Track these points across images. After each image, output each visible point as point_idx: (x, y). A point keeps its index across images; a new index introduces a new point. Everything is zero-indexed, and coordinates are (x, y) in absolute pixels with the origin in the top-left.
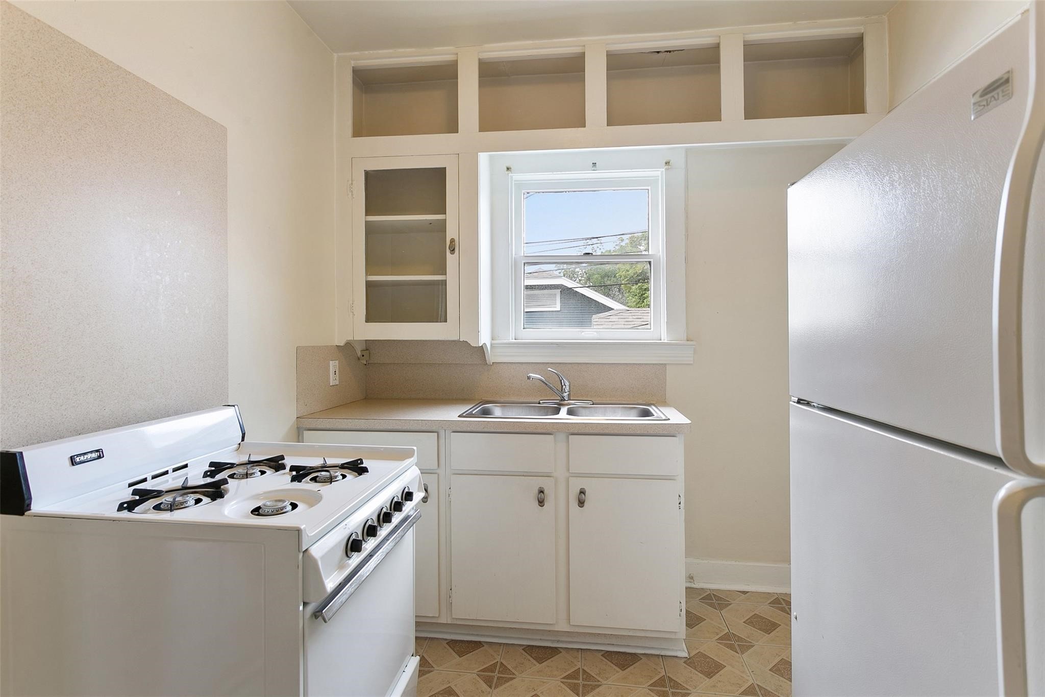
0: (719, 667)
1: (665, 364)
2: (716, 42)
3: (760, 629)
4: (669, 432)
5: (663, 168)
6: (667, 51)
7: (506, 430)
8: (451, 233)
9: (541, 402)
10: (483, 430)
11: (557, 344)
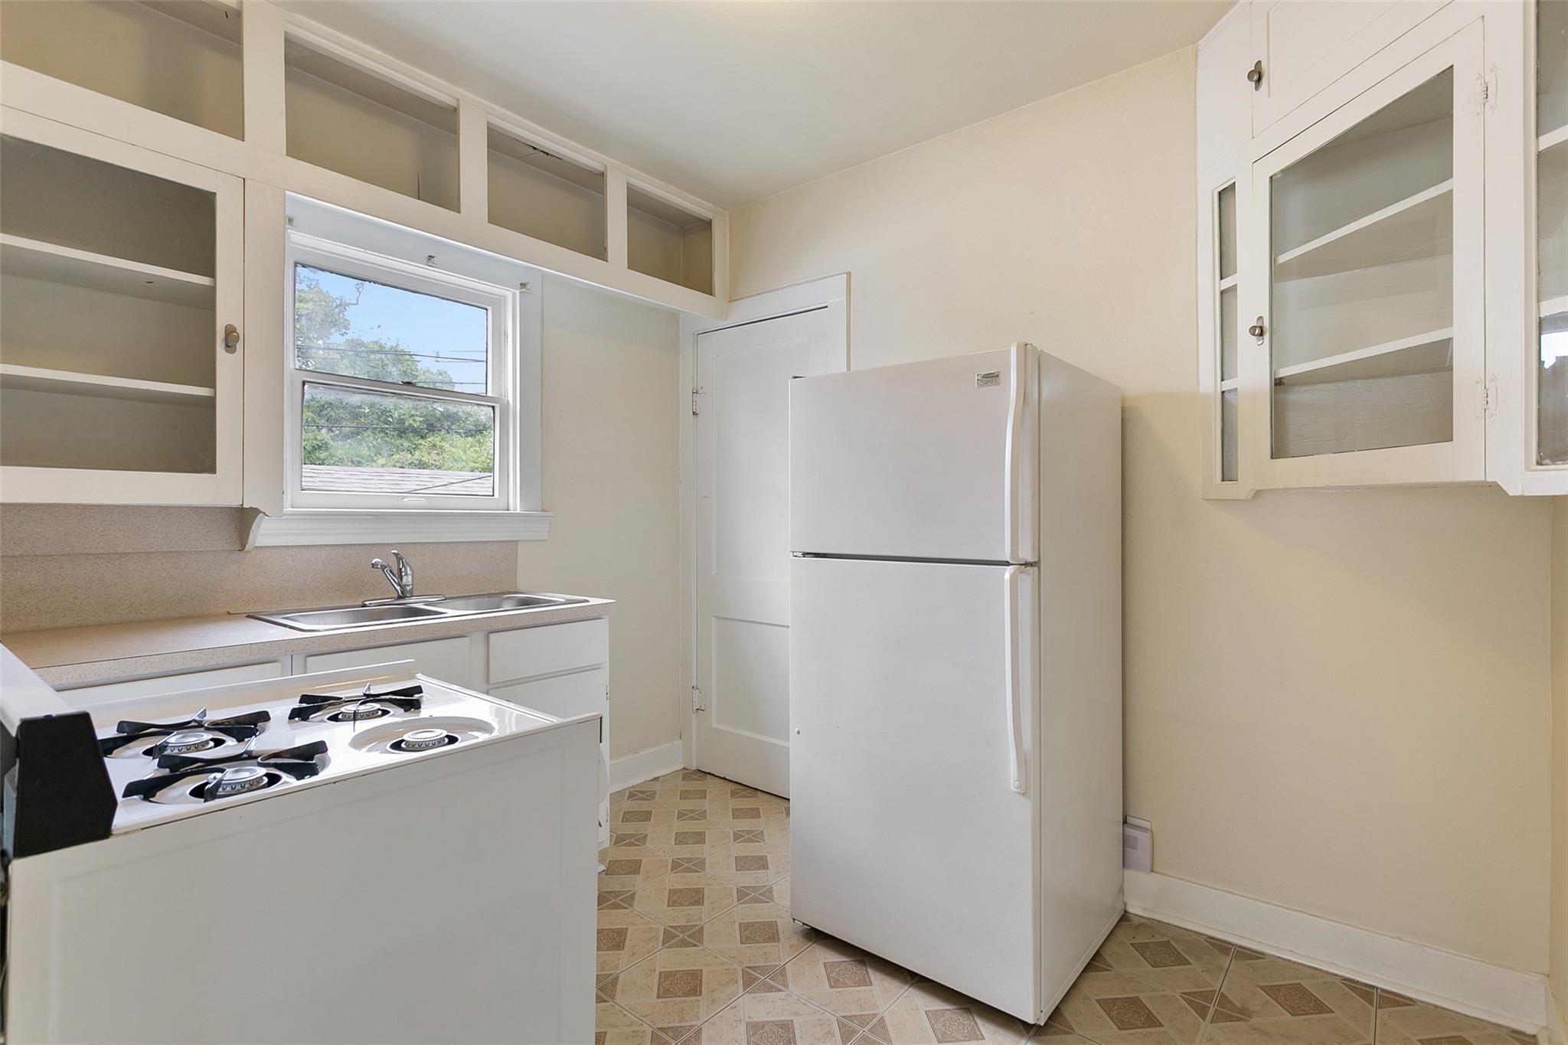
0: (638, 863)
1: (517, 541)
2: (600, 169)
3: (640, 821)
4: (591, 616)
5: (518, 290)
6: (545, 153)
7: (404, 640)
8: (225, 314)
9: (367, 603)
10: (368, 645)
11: (376, 516)
